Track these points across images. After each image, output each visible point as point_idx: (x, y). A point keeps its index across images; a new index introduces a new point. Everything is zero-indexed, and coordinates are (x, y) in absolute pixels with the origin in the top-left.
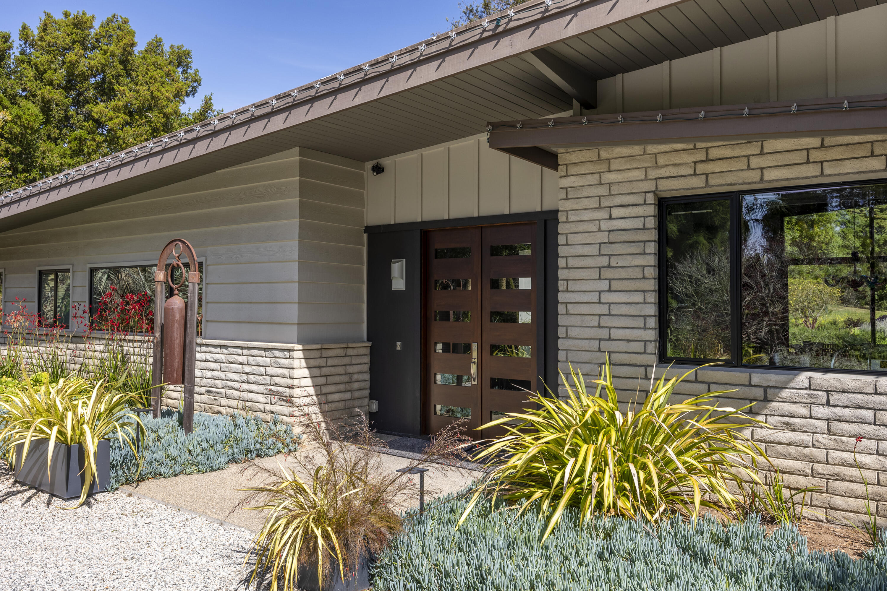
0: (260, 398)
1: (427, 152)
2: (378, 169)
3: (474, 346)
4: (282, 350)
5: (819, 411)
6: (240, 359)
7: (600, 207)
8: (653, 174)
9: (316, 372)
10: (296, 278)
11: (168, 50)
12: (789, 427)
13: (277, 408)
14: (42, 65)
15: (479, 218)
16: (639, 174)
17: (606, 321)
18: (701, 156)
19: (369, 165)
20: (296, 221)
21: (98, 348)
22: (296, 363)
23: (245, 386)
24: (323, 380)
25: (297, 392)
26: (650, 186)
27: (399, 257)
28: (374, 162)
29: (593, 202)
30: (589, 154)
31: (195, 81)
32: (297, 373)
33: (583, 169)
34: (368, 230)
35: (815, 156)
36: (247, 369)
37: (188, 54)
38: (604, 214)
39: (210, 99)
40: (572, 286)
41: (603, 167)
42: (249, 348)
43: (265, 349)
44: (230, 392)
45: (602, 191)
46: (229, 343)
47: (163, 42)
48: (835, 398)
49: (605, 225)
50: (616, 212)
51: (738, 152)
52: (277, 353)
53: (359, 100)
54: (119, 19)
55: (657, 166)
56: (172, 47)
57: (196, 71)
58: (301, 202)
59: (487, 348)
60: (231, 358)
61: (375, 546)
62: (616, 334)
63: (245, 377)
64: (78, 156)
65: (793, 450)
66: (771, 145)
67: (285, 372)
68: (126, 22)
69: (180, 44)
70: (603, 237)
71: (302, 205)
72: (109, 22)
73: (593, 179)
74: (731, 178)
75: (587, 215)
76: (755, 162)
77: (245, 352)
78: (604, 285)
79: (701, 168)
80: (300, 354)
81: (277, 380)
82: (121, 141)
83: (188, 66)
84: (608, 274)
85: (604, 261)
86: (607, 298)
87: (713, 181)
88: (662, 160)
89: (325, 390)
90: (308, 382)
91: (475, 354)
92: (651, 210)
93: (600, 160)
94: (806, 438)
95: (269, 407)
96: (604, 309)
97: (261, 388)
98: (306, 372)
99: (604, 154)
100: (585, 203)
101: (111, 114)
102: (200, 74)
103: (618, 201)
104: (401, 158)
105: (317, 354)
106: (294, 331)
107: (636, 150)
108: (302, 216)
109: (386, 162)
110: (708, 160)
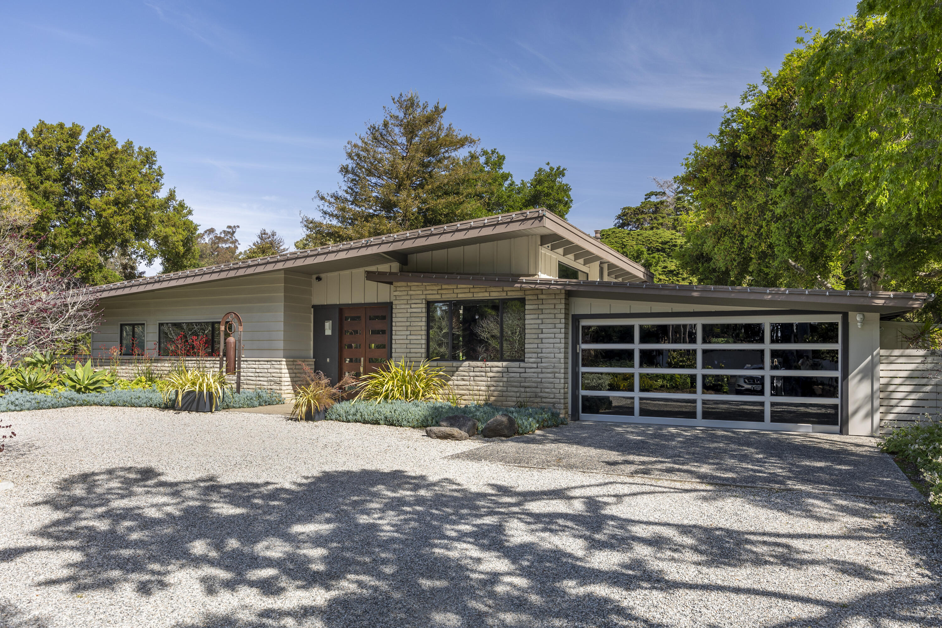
0: (265, 383)
1: (342, 273)
2: (319, 279)
3: (362, 359)
4: (276, 361)
5: (471, 374)
6: (254, 366)
7: (407, 304)
8: (425, 292)
9: (291, 371)
10: (282, 329)
11: (137, 150)
12: (463, 380)
13: (274, 387)
14: (42, 164)
15: (364, 304)
16: (420, 292)
17: (409, 346)
18: (440, 288)
19: (314, 277)
20: (282, 304)
21: (167, 365)
22: (283, 367)
23: (258, 379)
24: (294, 375)
25: (283, 379)
26: (424, 297)
27: (328, 319)
28: (317, 275)
29: (405, 302)
30: (404, 284)
31: (160, 175)
32: (283, 371)
33: (402, 289)
34: (314, 307)
35: (472, 290)
36: (258, 371)
37: (153, 154)
38: (408, 306)
39: (174, 192)
40: (398, 333)
41: (409, 289)
42: (259, 361)
43: (267, 361)
44: (248, 382)
45: (408, 297)
46: (248, 359)
47: (134, 144)
48: (476, 369)
49: (409, 310)
50: (413, 306)
51: (450, 287)
52: (273, 363)
53: (315, 261)
54: (102, 129)
55: (426, 290)
56: (140, 148)
57: (160, 168)
58: (285, 296)
59: (367, 360)
60: (249, 366)
61: (327, 406)
62: (412, 350)
63: (257, 374)
64: (75, 236)
65: (464, 387)
66: (459, 286)
67: (278, 371)
68: (108, 131)
69: (148, 147)
70: (408, 315)
71: (285, 297)
72: (94, 131)
73: (405, 293)
74: (448, 296)
75: (403, 306)
76: (456, 291)
77: (257, 363)
78: (408, 333)
79: (440, 292)
80: (284, 363)
81: (274, 375)
82: (112, 226)
83: (153, 163)
84: (410, 328)
85: (408, 324)
86: (409, 337)
87: (443, 296)
88: (428, 288)
89: (295, 379)
90: (288, 375)
91: (362, 363)
92: (424, 306)
93: (407, 286)
94: (468, 383)
95: (269, 387)
96: (408, 342)
97: (266, 379)
98: (287, 371)
99: (409, 284)
100: (402, 302)
101: (104, 206)
102: (163, 170)
103: (413, 301)
104: (330, 275)
105: (291, 363)
106: (281, 353)
107: (420, 284)
108: (285, 301)
109: (322, 276)
110: (441, 289)
